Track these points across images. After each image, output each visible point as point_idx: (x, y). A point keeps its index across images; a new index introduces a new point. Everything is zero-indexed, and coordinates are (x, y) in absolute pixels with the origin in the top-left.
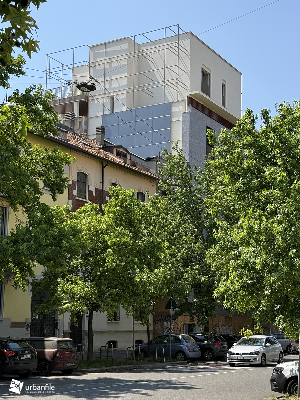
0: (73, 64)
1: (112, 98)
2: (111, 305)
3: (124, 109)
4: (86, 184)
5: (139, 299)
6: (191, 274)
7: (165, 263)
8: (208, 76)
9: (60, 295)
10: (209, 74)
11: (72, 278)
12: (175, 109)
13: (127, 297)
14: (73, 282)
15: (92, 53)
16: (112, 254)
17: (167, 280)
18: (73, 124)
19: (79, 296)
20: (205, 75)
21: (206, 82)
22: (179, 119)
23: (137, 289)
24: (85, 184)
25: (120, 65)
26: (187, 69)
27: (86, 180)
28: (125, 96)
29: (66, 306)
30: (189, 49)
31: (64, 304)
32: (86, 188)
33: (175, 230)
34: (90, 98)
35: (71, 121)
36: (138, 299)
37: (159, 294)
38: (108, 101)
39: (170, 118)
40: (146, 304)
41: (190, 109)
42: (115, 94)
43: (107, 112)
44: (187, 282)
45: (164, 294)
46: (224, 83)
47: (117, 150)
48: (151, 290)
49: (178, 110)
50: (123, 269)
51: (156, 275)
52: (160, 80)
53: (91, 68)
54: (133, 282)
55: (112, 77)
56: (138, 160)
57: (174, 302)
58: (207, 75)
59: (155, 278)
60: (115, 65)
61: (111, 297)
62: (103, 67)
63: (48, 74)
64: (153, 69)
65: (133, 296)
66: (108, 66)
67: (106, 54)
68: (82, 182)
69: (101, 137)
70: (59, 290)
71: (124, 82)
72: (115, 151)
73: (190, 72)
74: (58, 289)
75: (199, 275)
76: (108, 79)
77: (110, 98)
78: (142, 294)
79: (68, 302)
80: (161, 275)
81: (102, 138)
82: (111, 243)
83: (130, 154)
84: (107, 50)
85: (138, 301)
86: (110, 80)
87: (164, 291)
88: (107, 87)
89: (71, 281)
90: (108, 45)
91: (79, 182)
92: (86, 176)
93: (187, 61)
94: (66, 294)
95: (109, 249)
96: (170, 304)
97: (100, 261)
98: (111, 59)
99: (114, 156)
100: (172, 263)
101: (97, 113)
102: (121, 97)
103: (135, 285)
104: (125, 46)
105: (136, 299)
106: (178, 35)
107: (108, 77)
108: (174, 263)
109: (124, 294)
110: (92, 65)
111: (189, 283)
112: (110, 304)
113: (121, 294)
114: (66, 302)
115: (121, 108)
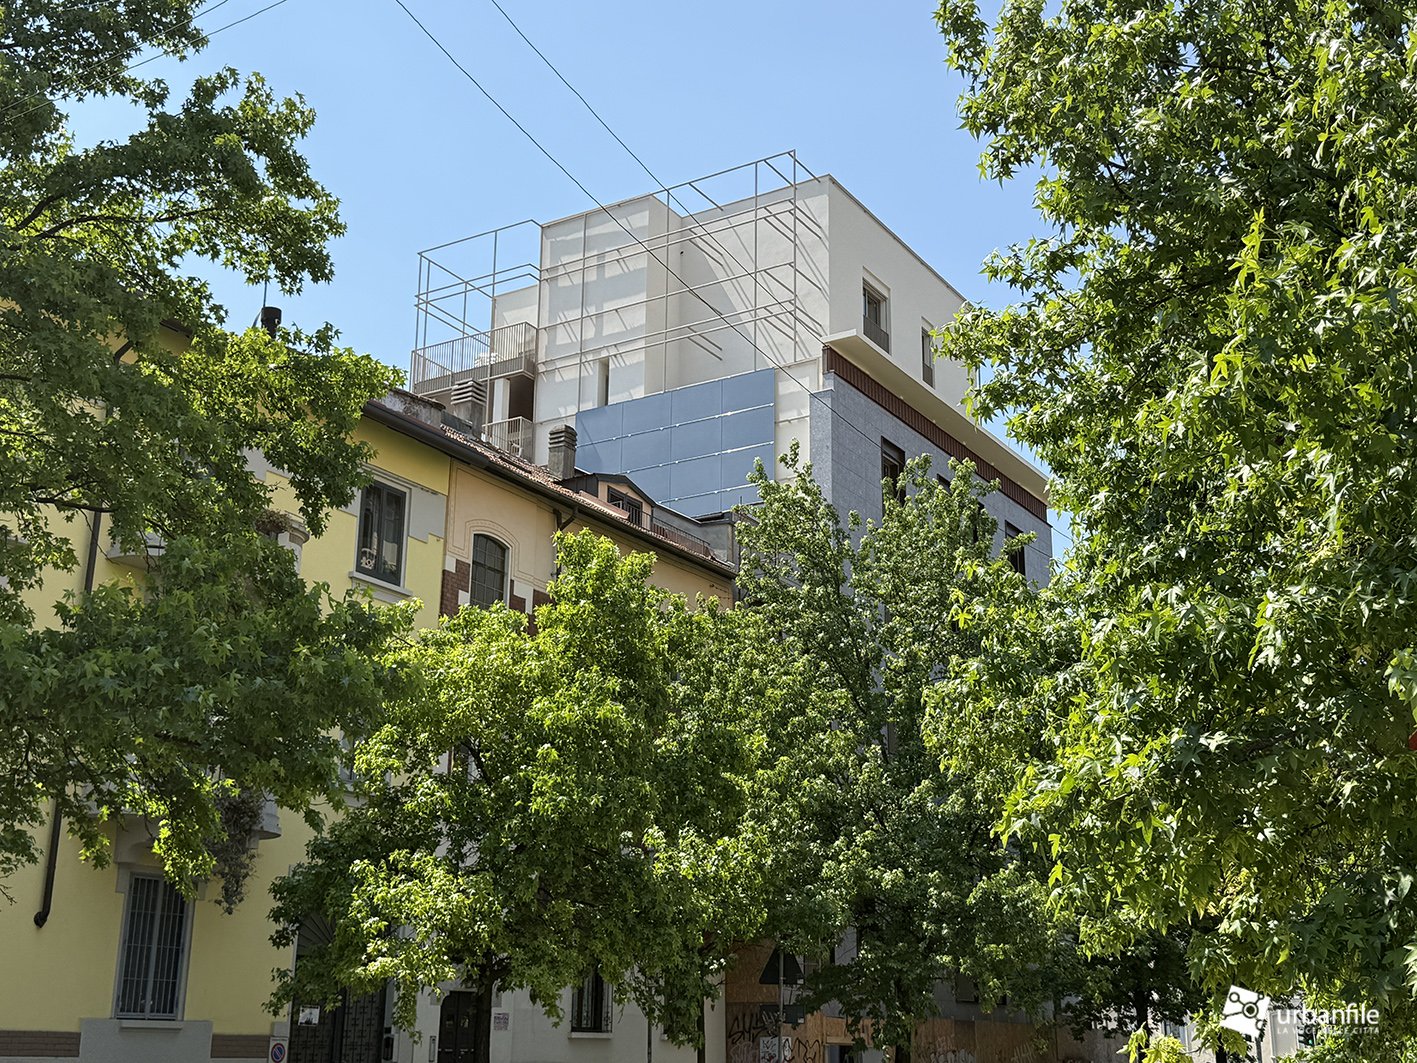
0: (494, 275)
1: (605, 365)
2: (553, 961)
3: (639, 393)
4: (502, 574)
5: (658, 940)
6: (847, 861)
7: (757, 817)
8: (883, 305)
9: (357, 923)
10: (885, 299)
11: (409, 860)
12: (786, 387)
13: (616, 931)
14: (411, 875)
15: (547, 243)
16: (558, 766)
17: (763, 873)
18: (477, 415)
19: (428, 925)
20: (874, 302)
21: (877, 320)
22: (800, 414)
23: (653, 903)
24: (499, 575)
25: (626, 270)
26: (820, 277)
27: (503, 562)
28: (641, 357)
29: (377, 963)
30: (824, 222)
31: (371, 959)
32: (502, 587)
33: (790, 709)
34: (542, 368)
35: (470, 405)
36: (654, 938)
37: (735, 925)
38: (591, 373)
39: (775, 411)
40: (686, 961)
41: (832, 382)
42: (613, 351)
43: (590, 405)
44: (836, 889)
45: (751, 924)
46: (927, 328)
47: (609, 488)
48: (707, 908)
49: (795, 390)
50: (596, 823)
51: (724, 854)
52: (741, 308)
53: (546, 286)
54: (639, 875)
55: (605, 305)
56: (676, 522)
57: (790, 959)
58: (879, 302)
59: (722, 866)
60: (612, 271)
61: (556, 932)
62: (577, 279)
63: (423, 306)
64: (721, 275)
65: (638, 928)
66: (592, 276)
67: (586, 243)
68: (490, 568)
69: (566, 458)
70: (356, 903)
71: (639, 318)
72: (603, 489)
73: (829, 287)
74: (353, 899)
75: (875, 867)
76: (592, 311)
77: (597, 365)
78: (673, 923)
79: (385, 950)
80: (743, 857)
81: (569, 461)
82: (553, 724)
83: (652, 504)
84: (591, 232)
85: (658, 949)
86: (599, 315)
87: (755, 917)
88: (590, 332)
89: (404, 870)
90: (593, 220)
91: (480, 568)
92: (503, 549)
93: (822, 257)
94: (381, 920)
95: (546, 746)
96: (778, 968)
97: (512, 793)
98: (601, 256)
99: (600, 501)
100: (782, 813)
101: (562, 410)
102: (631, 360)
103: (646, 886)
104: (640, 219)
105: (648, 939)
106: (794, 186)
107: (594, 308)
108: (789, 815)
109: (605, 923)
110: (546, 276)
111: (841, 895)
112: (547, 958)
113: (594, 922)
114: (379, 951)
115: (630, 389)
